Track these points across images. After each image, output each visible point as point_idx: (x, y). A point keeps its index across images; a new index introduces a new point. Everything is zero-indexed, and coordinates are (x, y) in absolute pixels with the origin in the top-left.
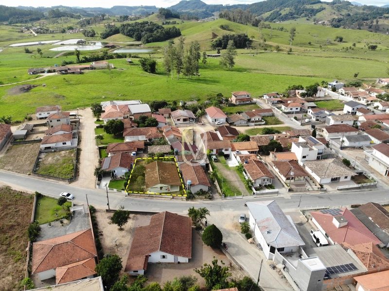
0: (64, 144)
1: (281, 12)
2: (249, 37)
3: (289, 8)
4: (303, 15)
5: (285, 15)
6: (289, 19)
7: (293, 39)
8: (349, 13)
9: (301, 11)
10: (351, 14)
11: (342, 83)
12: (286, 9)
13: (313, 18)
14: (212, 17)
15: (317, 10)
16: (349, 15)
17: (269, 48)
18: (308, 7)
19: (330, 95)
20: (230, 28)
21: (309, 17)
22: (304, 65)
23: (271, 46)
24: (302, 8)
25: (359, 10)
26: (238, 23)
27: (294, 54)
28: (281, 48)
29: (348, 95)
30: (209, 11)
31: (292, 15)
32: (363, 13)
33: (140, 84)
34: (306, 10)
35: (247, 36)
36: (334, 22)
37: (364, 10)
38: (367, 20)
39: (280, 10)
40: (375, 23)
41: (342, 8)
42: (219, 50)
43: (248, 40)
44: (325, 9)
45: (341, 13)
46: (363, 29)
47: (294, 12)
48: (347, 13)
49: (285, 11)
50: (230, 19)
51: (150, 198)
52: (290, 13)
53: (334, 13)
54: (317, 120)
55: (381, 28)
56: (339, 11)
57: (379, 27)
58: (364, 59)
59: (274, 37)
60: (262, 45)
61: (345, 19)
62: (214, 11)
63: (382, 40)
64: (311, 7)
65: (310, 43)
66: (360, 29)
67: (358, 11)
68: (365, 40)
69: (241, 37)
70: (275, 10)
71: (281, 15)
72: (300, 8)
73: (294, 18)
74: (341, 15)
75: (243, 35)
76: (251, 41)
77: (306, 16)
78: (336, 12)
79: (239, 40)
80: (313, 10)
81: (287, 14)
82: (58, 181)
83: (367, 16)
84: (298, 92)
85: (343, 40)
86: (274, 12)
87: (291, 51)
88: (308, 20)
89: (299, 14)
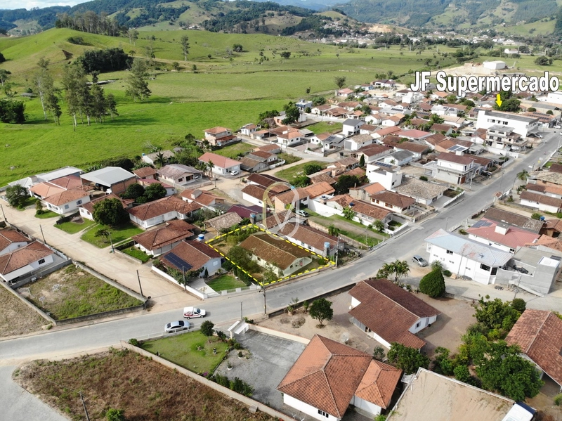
0: (40, 262)
1: (129, 14)
2: (126, 52)
3: (138, 9)
4: (161, 17)
5: (135, 19)
6: (144, 24)
7: (187, 52)
8: (221, 11)
9: (158, 13)
10: (225, 14)
11: (309, 102)
12: (134, 10)
13: (178, 22)
14: (16, 29)
15: (179, 10)
16: (222, 15)
17: (162, 67)
18: (166, 5)
19: (309, 118)
20: (85, 42)
21: (172, 21)
22: (235, 86)
23: (164, 64)
24: (157, 7)
25: (231, 6)
26: (93, 32)
27: (203, 72)
28: (180, 66)
29: (326, 114)
30: (6, 20)
31: (146, 19)
32: (240, 12)
33: (25, 144)
34: (164, 11)
35: (122, 52)
36: (208, 25)
37: (238, 7)
38: (249, 19)
39: (127, 11)
40: (261, 24)
41: (210, 5)
42: (95, 75)
43: (126, 57)
44: (189, 7)
45: (211, 13)
46: (249, 33)
47: (147, 14)
48: (219, 12)
49: (134, 14)
50: (77, 28)
51: (293, 281)
52: (142, 15)
53: (204, 13)
54: (331, 147)
55: (270, 30)
56: (207, 10)
57: (267, 29)
58: (289, 70)
59: (157, 50)
60: (150, 63)
61: (221, 20)
62: (14, 20)
63: (287, 44)
64: (170, 7)
65: (209, 56)
66: (246, 33)
67: (231, 9)
68: (268, 47)
69: (114, 53)
70: (118, 12)
71: (131, 20)
72: (154, 8)
73: (150, 23)
74: (212, 15)
75: (116, 51)
76: (131, 59)
77: (166, 19)
78: (206, 12)
79: (112, 57)
80: (173, 11)
81: (138, 18)
82: (122, 316)
83: (247, 14)
84: (278, 120)
85: (243, 49)
86: (118, 15)
87: (195, 69)
88: (171, 24)
89: (156, 17)
